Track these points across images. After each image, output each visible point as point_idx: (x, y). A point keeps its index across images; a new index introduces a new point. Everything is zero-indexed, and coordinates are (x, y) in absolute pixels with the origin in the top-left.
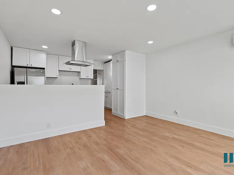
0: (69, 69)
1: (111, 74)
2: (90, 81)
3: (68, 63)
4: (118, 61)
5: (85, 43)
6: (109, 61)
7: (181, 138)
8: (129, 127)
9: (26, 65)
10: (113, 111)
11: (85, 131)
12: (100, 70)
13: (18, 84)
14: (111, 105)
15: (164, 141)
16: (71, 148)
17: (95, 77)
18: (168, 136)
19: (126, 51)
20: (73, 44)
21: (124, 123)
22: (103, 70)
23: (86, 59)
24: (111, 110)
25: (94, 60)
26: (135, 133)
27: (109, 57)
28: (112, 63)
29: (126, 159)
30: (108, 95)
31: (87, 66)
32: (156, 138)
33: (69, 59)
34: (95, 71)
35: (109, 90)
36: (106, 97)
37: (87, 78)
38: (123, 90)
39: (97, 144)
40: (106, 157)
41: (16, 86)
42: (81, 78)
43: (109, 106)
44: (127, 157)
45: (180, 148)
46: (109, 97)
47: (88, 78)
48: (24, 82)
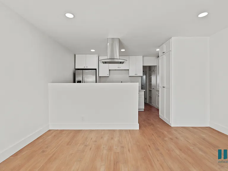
4: (164, 52)
9: (83, 68)
12: (154, 66)
13: (77, 83)
19: (172, 38)
22: (156, 66)
27: (157, 50)
36: (158, 96)
37: (135, 75)
38: (169, 89)
41: (76, 84)
47: (137, 75)
48: (81, 81)
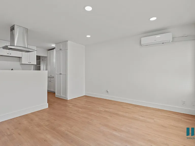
0: (8, 54)
1: (55, 60)
2: (33, 67)
3: (6, 48)
4: (61, 49)
5: (27, 30)
6: (53, 49)
7: (111, 110)
8: (70, 107)
10: (56, 93)
11: (26, 115)
12: (44, 57)
14: (54, 89)
15: (98, 114)
16: (9, 135)
17: (39, 63)
18: (102, 110)
19: (68, 41)
20: (12, 29)
21: (67, 104)
22: (46, 57)
23: (28, 45)
24: (54, 93)
25: (37, 47)
26: (76, 111)
27: (52, 45)
28: (55, 50)
29: (67, 134)
30: (52, 80)
31: (29, 51)
32: (92, 113)
33: (8, 44)
34: (38, 58)
35: (53, 75)
36: (49, 81)
37: (29, 64)
38: (66, 75)
39: (39, 126)
40: (49, 137)
42: (23, 63)
43: (52, 90)
44: (68, 133)
45: (109, 118)
46: (53, 81)
